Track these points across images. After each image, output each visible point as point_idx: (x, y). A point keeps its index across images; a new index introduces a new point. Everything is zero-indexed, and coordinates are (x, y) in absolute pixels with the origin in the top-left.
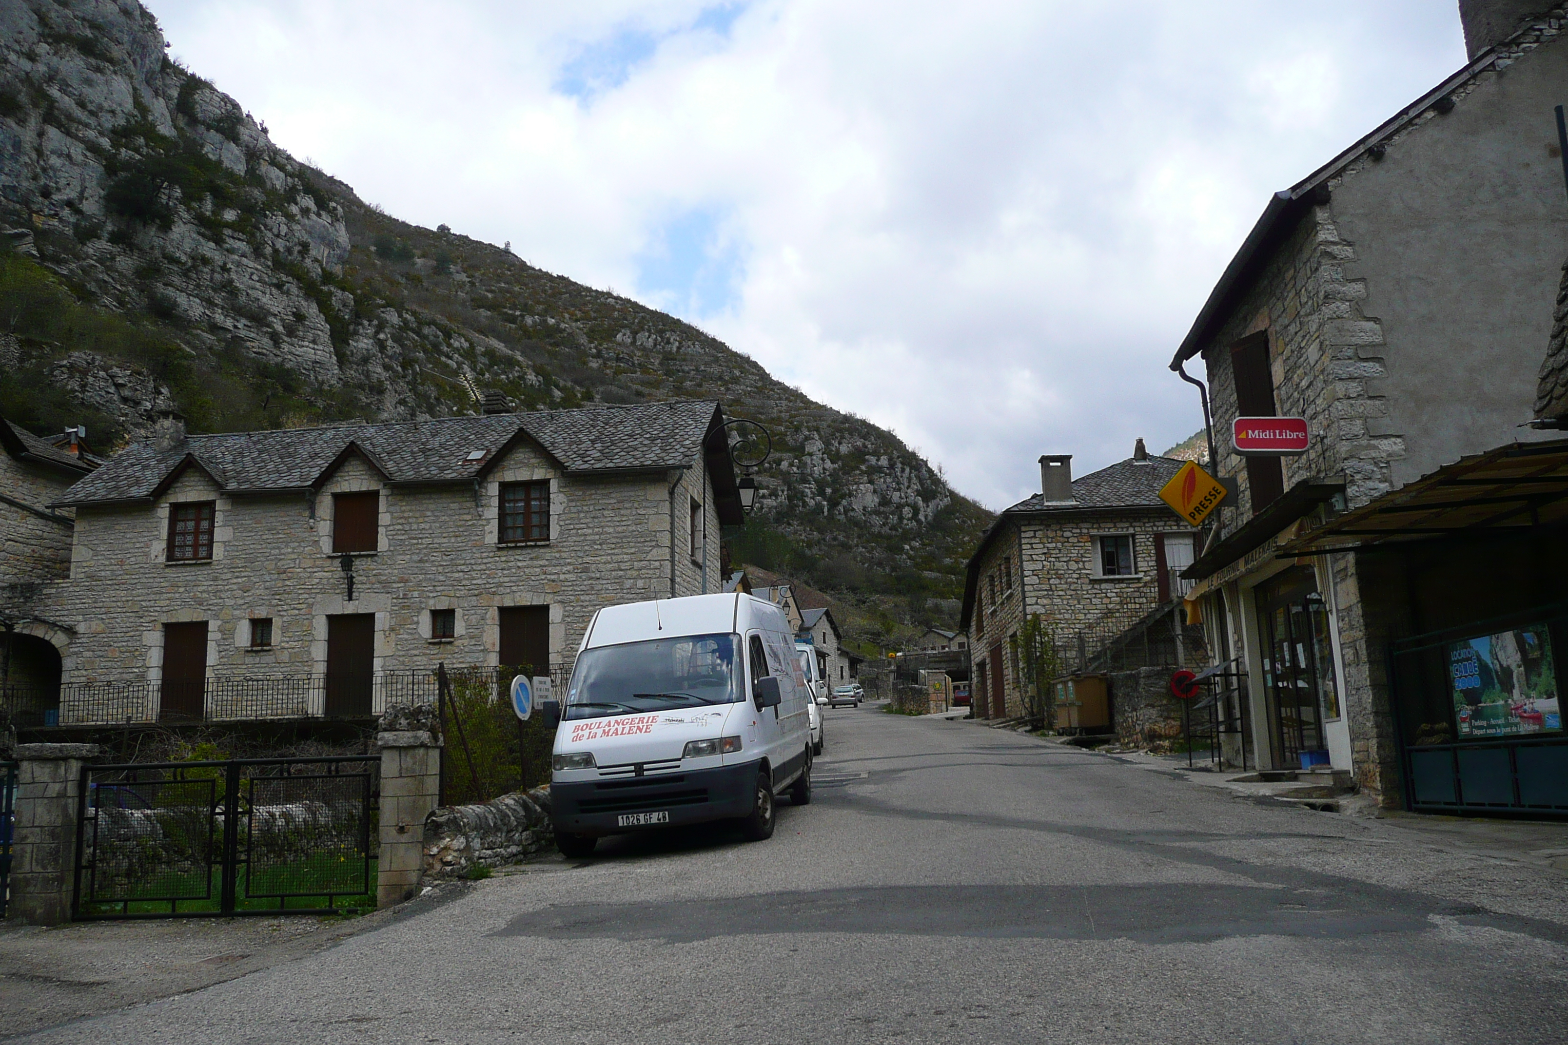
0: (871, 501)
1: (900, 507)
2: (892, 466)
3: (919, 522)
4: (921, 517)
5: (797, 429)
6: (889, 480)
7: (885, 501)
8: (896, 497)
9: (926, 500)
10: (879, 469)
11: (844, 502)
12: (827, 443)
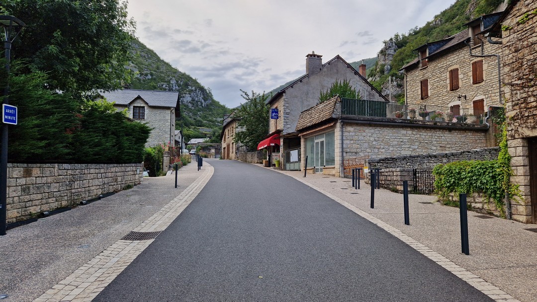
0: (189, 99)
1: (197, 102)
2: (196, 90)
3: (202, 106)
4: (203, 105)
5: (168, 76)
6: (195, 94)
7: (193, 100)
8: (196, 99)
9: (205, 101)
10: (192, 90)
11: (181, 99)
12: (177, 82)
